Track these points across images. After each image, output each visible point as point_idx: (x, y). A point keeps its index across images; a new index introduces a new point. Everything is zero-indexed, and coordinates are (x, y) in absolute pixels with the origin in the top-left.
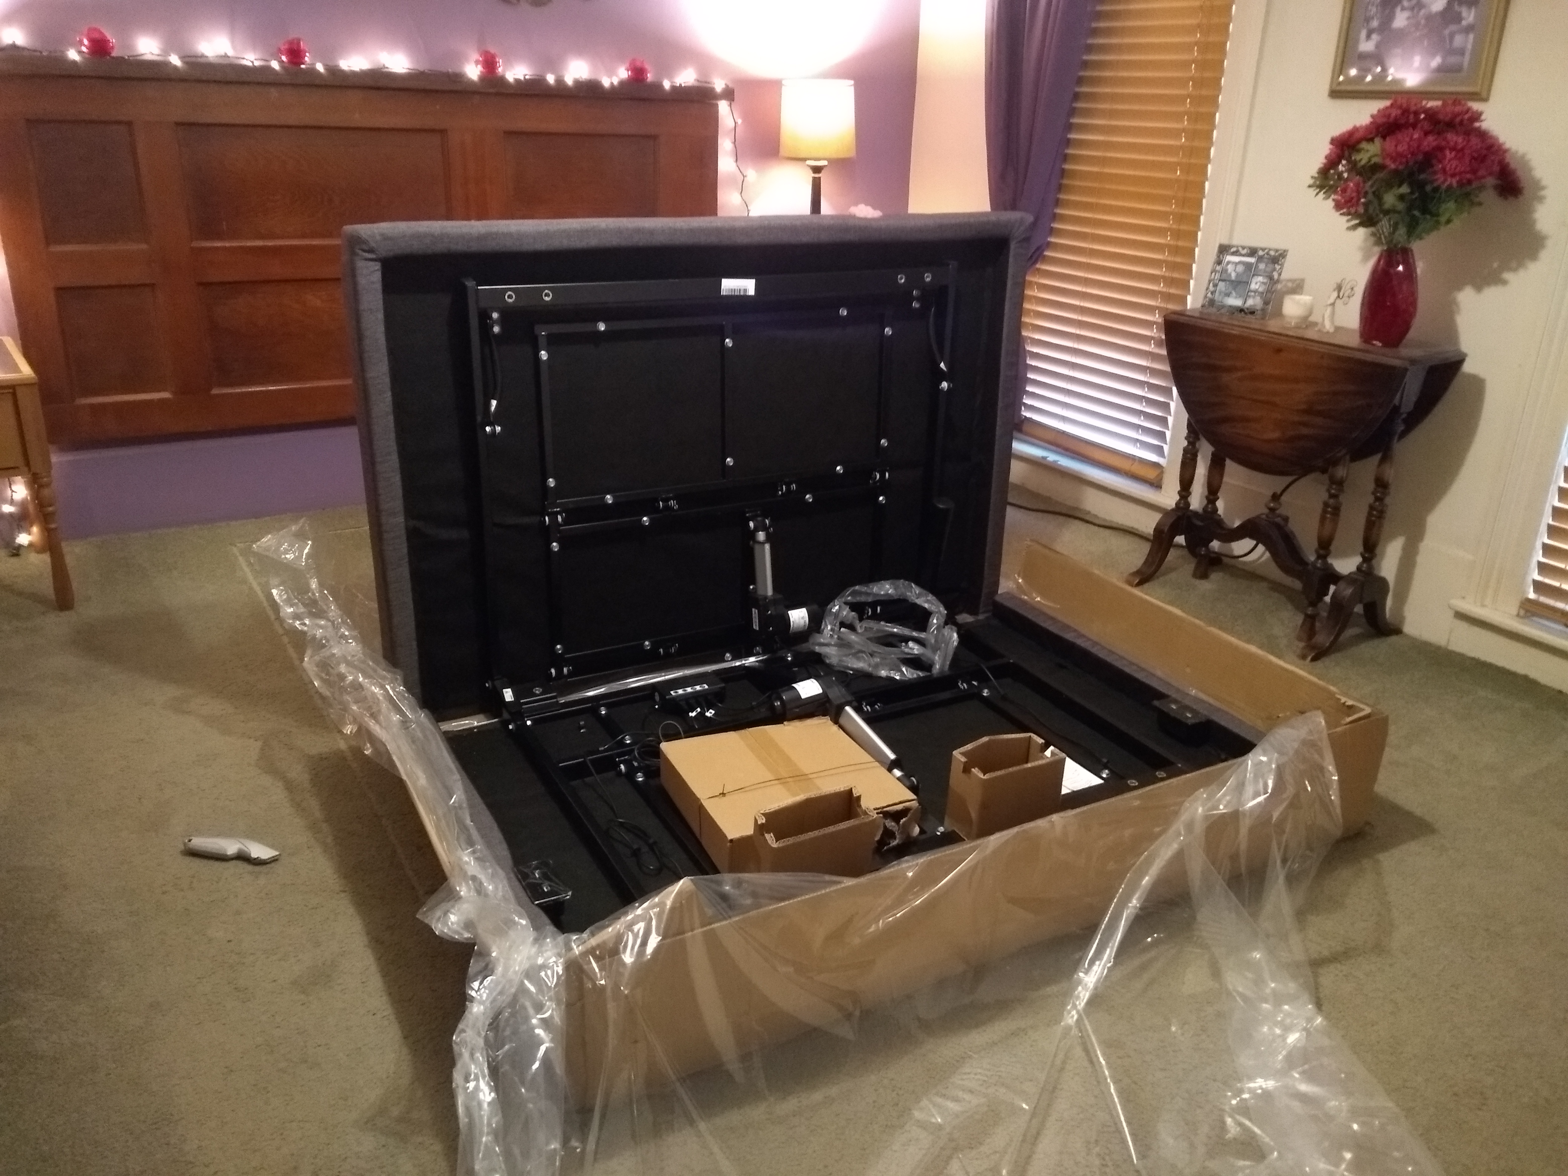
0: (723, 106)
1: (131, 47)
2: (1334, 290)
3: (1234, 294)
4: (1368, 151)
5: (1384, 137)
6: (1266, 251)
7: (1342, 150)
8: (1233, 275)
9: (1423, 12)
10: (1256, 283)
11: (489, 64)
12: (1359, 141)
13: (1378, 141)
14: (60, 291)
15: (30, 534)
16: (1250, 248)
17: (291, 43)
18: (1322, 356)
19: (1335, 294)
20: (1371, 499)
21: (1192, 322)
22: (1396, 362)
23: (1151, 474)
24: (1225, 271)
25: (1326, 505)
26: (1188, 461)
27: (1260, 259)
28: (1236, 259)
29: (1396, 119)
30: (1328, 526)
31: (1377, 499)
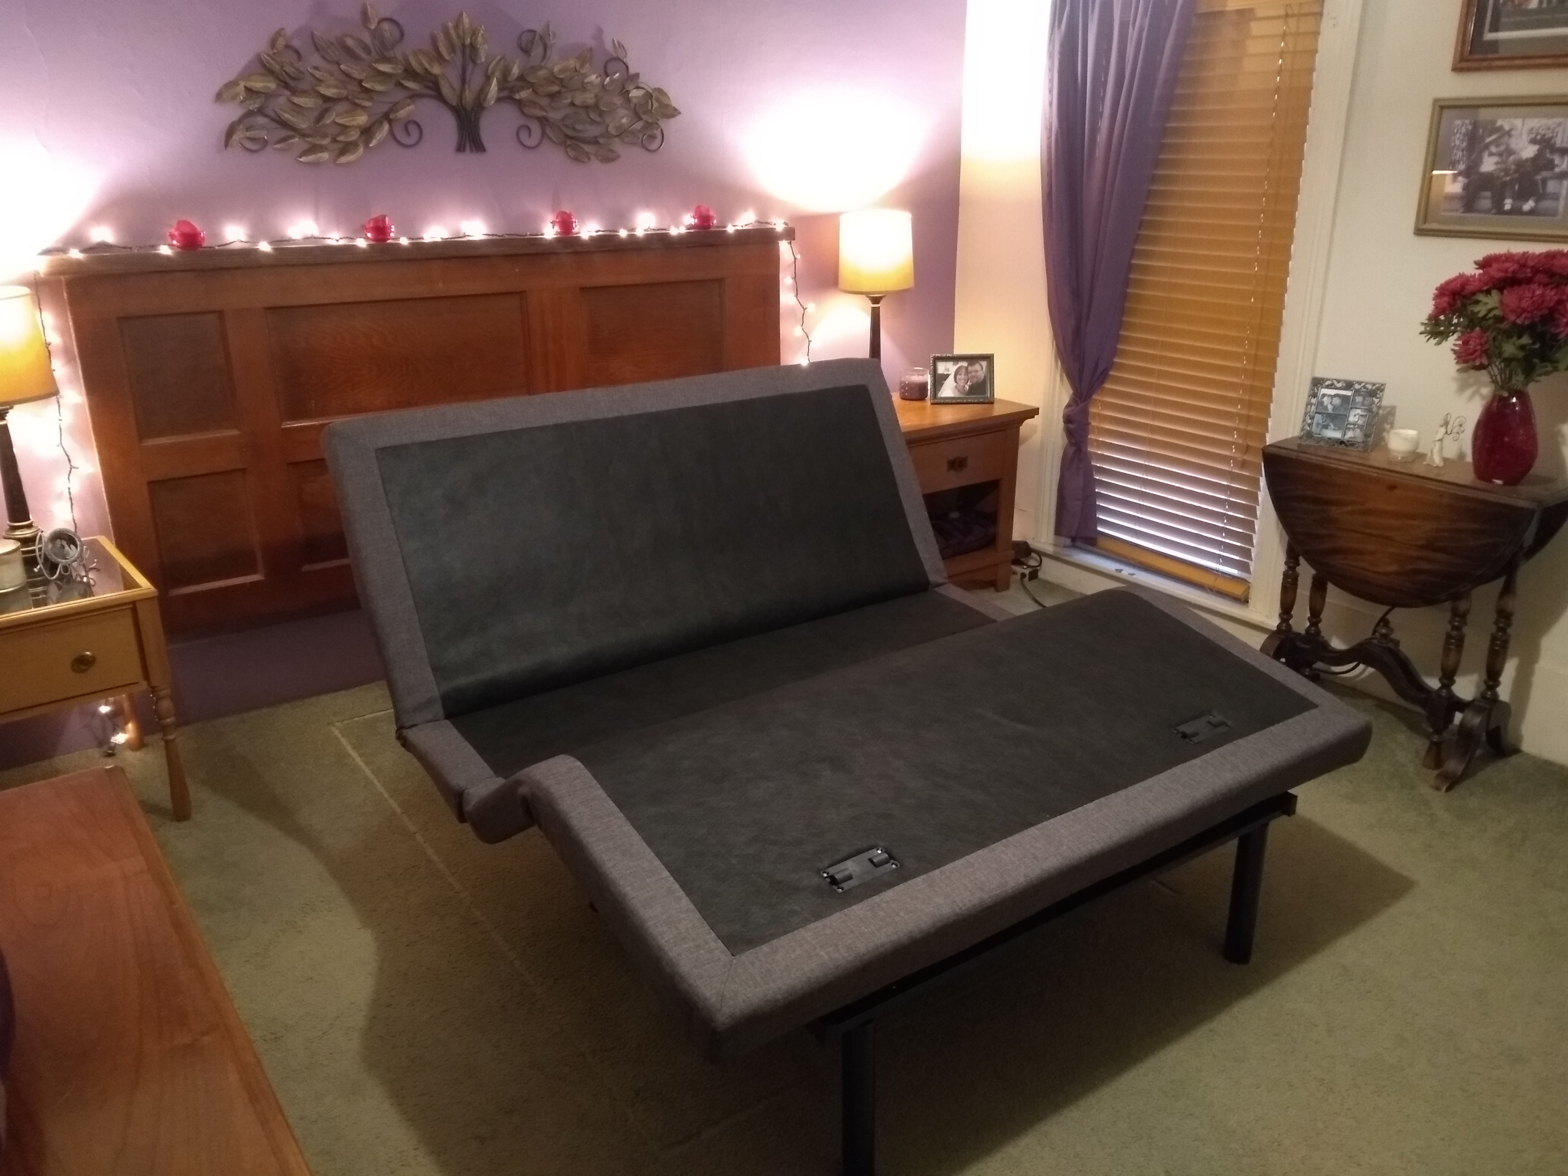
0: (784, 247)
1: (217, 235)
2: (1442, 426)
3: (1332, 426)
4: (1486, 304)
5: (1501, 290)
6: (1363, 384)
7: (1454, 299)
8: (1330, 407)
9: (1511, 158)
10: (1355, 416)
11: (566, 224)
12: (1474, 294)
13: (1495, 294)
14: (153, 485)
15: (125, 733)
16: (1345, 381)
17: (376, 220)
18: (1441, 495)
19: (1443, 430)
20: (1494, 629)
21: (1294, 455)
22: (1522, 503)
23: (1238, 590)
24: (1321, 403)
25: (1449, 637)
26: (1288, 585)
27: (1357, 392)
28: (1332, 392)
29: (1513, 272)
30: (1453, 655)
31: (1500, 629)
